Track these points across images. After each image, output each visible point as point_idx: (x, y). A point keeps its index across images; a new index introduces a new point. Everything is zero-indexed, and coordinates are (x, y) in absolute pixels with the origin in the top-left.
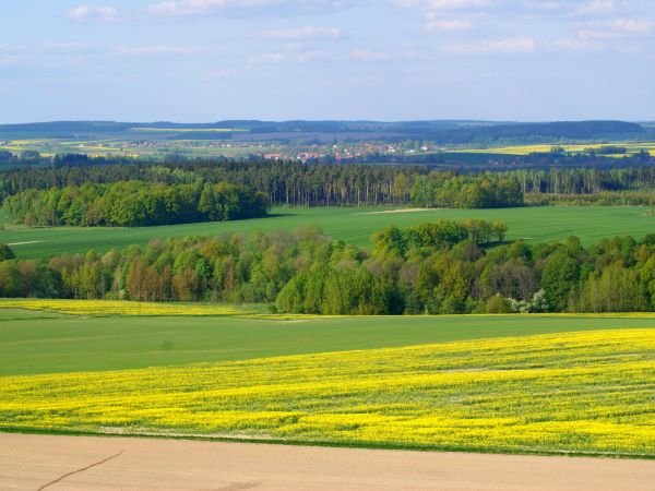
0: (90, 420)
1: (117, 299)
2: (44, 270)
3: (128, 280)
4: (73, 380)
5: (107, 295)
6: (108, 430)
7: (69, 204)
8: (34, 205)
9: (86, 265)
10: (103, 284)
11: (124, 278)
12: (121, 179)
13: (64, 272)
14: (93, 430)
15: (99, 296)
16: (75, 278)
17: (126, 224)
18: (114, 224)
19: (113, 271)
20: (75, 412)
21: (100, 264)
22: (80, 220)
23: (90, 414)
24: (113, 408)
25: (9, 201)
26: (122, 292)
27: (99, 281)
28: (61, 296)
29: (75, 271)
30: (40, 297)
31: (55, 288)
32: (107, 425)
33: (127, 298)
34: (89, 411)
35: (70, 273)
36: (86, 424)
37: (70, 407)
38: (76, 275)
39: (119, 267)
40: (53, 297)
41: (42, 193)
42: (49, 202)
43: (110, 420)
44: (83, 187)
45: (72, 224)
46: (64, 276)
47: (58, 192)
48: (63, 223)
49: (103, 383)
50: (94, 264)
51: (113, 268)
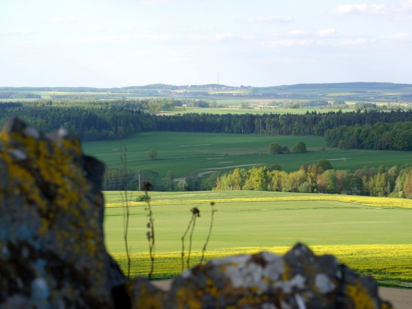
0: (394, 277)
1: (397, 197)
2: (351, 177)
3: (405, 185)
4: (377, 250)
5: (391, 194)
6: (406, 284)
7: (367, 136)
8: (344, 135)
9: (378, 175)
10: (388, 187)
11: (402, 184)
12: (399, 120)
13: (364, 178)
14: (397, 284)
15: (386, 195)
16: (371, 183)
17: (403, 149)
18: (395, 149)
19: (395, 179)
20: (383, 271)
21: (387, 174)
22: (373, 146)
23: (393, 273)
24: (407, 270)
25: (329, 132)
26: (401, 193)
27: (386, 185)
28: (362, 194)
29: (371, 178)
30: (349, 194)
31: (358, 189)
32: (405, 281)
33: (404, 197)
34: (392, 271)
35: (368, 180)
36: (392, 279)
37: (380, 268)
38: (372, 181)
39: (399, 176)
40: (358, 194)
41: (350, 128)
42: (354, 134)
43: (407, 278)
44: (376, 125)
45: (368, 148)
46: (364, 181)
47: (359, 128)
48: (362, 147)
49: (397, 253)
50: (383, 174)
51: (395, 177)
